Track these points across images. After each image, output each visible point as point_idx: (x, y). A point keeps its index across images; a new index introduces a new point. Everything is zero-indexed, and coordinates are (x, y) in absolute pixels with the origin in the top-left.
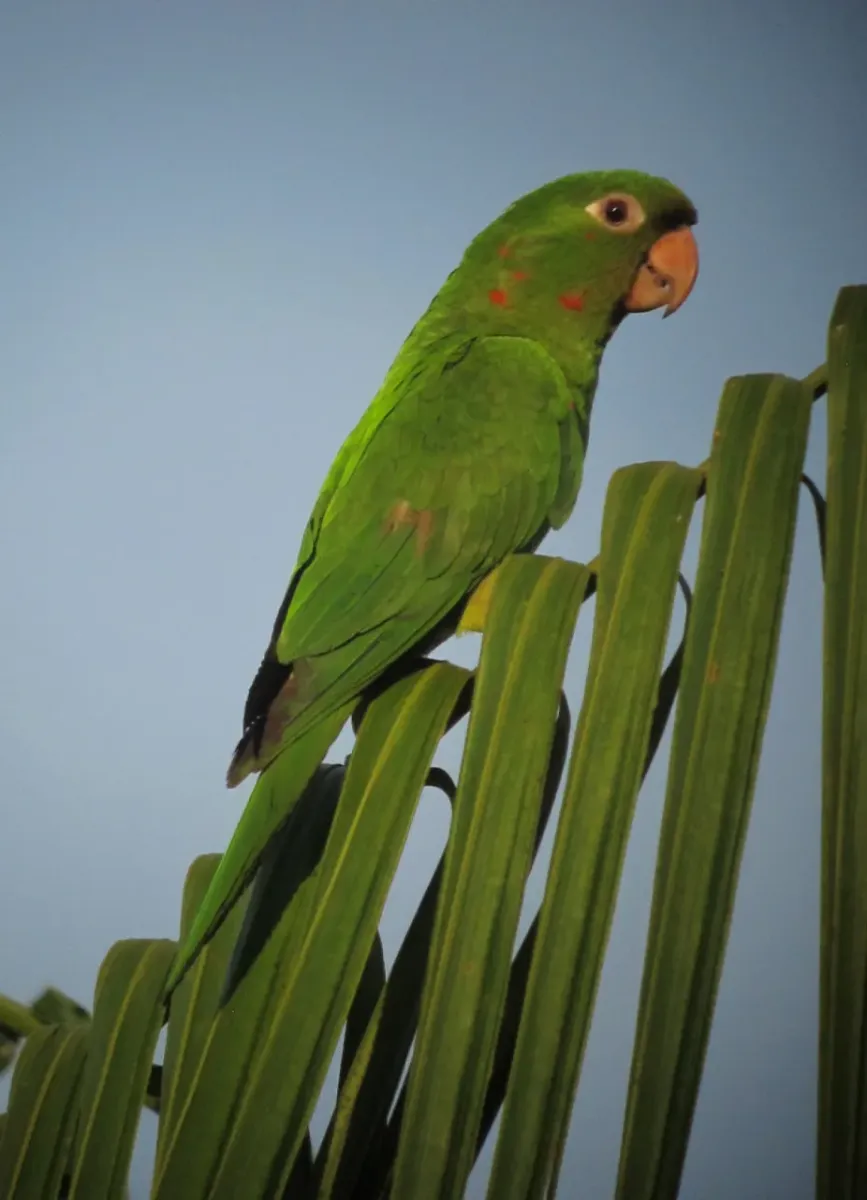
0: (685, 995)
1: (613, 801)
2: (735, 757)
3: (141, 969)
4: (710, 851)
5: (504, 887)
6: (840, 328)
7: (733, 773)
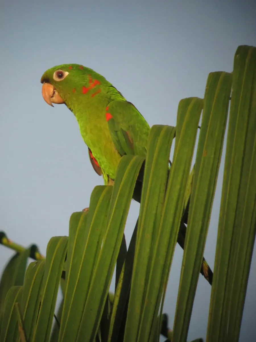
0: (197, 242)
1: (180, 189)
2: (211, 176)
3: (58, 246)
4: (204, 203)
5: (156, 214)
6: (238, 56)
7: (210, 180)
